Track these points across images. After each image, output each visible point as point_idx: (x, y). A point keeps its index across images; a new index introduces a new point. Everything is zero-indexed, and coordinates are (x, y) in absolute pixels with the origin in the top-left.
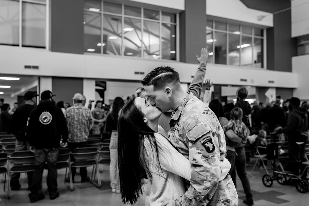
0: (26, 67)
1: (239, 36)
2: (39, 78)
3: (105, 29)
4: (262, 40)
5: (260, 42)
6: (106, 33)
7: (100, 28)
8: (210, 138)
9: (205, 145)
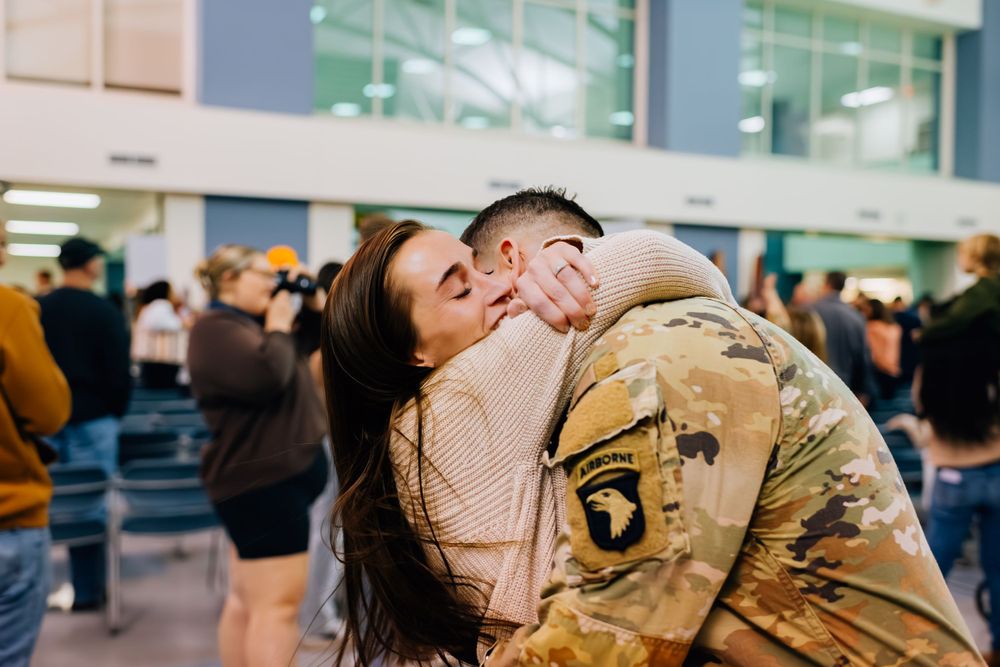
0: (118, 159)
1: (854, 60)
2: (161, 197)
3: (390, 38)
4: (937, 77)
5: (928, 82)
6: (393, 51)
7: (368, 34)
8: (625, 465)
9: (590, 498)
